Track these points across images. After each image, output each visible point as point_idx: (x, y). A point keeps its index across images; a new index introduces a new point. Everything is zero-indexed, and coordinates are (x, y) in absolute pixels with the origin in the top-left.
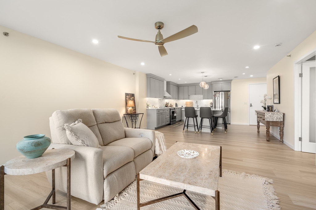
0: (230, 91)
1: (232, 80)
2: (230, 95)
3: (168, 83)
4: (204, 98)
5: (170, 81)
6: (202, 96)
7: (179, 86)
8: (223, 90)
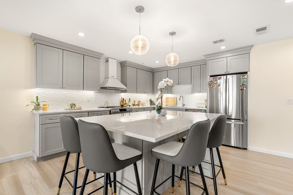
0: (246, 73)
1: (252, 46)
2: (247, 82)
3: (123, 65)
4: (193, 91)
5: (126, 61)
6: (189, 87)
7: (154, 72)
8: (230, 73)
